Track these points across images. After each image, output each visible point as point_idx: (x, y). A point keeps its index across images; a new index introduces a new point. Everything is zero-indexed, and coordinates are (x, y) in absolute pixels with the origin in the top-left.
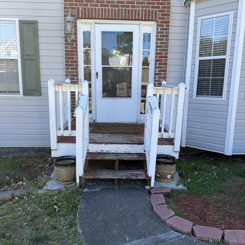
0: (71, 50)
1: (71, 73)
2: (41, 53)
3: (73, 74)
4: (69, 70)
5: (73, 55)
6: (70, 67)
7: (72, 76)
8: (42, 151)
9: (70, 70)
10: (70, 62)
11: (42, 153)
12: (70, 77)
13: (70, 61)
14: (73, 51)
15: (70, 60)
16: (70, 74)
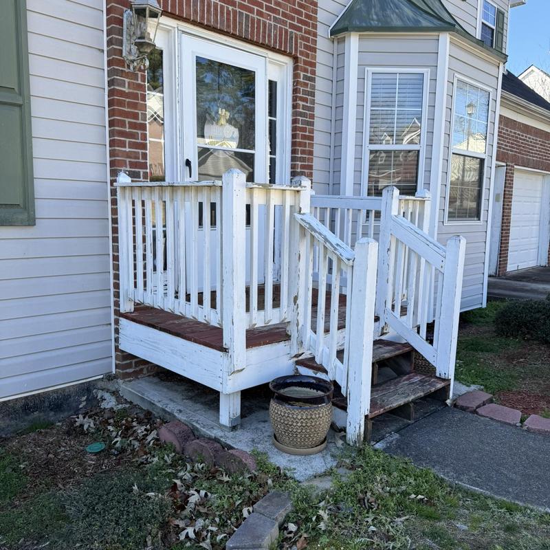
0: (131, 91)
1: (130, 158)
2: (37, 86)
3: (136, 160)
4: (123, 149)
5: (135, 106)
6: (128, 140)
7: (132, 165)
8: (36, 408)
9: (128, 149)
10: (127, 125)
11: (36, 413)
12: (129, 169)
13: (129, 122)
14: (135, 96)
15: (127, 120)
16: (128, 160)
